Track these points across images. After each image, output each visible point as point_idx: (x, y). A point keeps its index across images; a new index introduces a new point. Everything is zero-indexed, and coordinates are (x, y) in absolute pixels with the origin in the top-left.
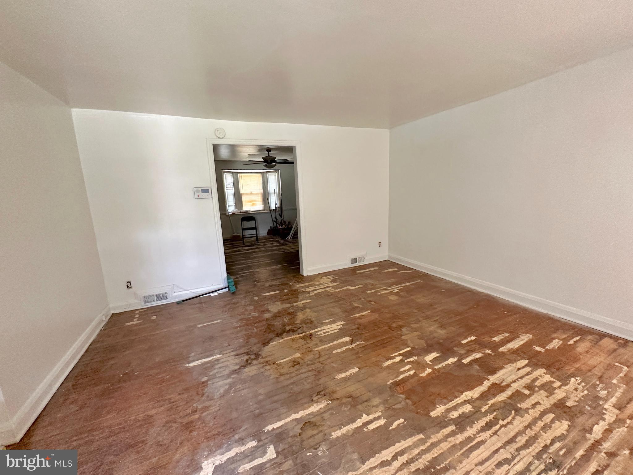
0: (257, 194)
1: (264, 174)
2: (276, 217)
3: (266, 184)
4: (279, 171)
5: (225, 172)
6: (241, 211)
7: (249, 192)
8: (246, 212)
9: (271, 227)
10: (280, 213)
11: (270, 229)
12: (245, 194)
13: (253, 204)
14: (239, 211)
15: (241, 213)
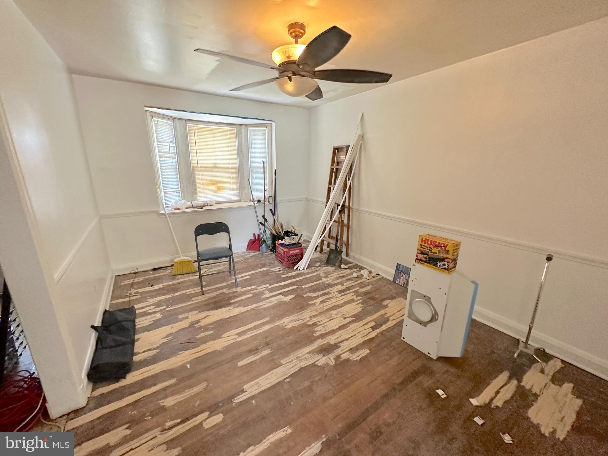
0: (227, 169)
1: (241, 130)
2: (263, 216)
3: (244, 149)
4: (274, 124)
5: (154, 115)
6: (194, 203)
7: (210, 164)
8: (204, 205)
9: (254, 235)
10: (272, 207)
11: (253, 238)
12: (201, 167)
13: (219, 189)
14: (189, 204)
15: (193, 207)
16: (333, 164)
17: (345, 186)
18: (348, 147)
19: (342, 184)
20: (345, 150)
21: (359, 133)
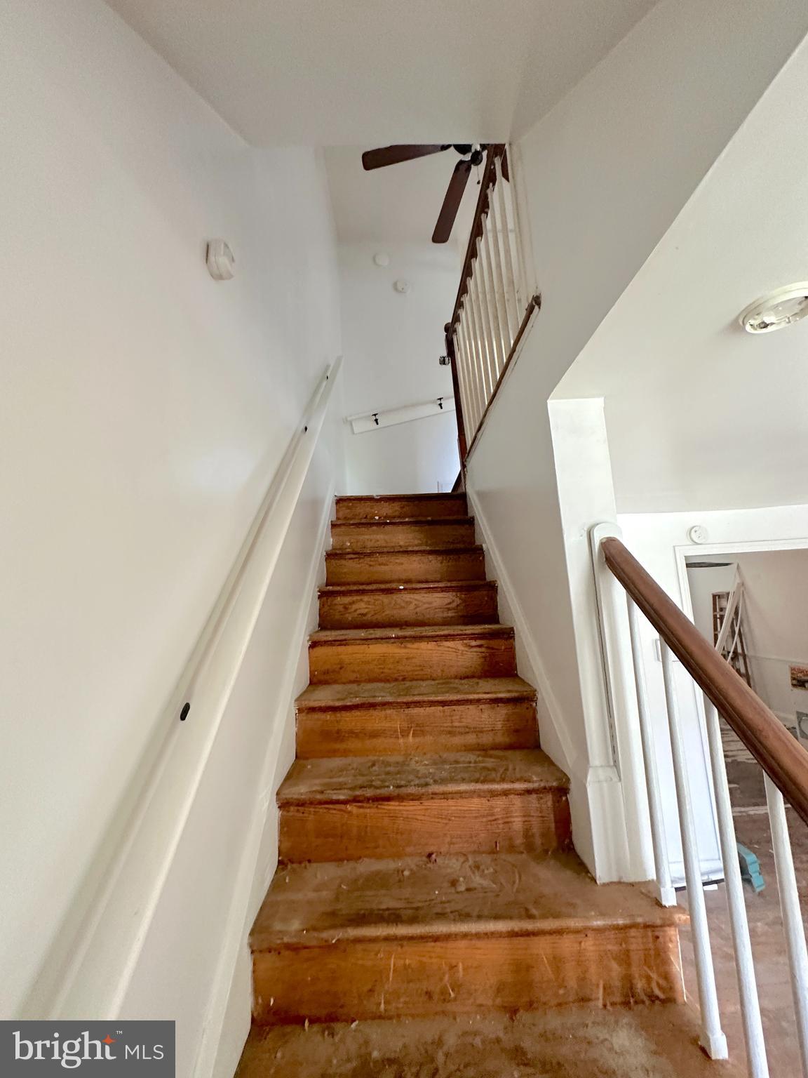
16: (715, 610)
17: (733, 632)
18: (728, 594)
19: (729, 628)
20: (726, 596)
21: (738, 581)
